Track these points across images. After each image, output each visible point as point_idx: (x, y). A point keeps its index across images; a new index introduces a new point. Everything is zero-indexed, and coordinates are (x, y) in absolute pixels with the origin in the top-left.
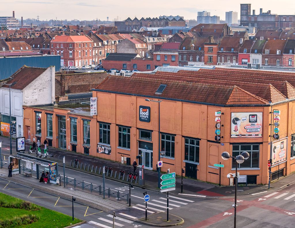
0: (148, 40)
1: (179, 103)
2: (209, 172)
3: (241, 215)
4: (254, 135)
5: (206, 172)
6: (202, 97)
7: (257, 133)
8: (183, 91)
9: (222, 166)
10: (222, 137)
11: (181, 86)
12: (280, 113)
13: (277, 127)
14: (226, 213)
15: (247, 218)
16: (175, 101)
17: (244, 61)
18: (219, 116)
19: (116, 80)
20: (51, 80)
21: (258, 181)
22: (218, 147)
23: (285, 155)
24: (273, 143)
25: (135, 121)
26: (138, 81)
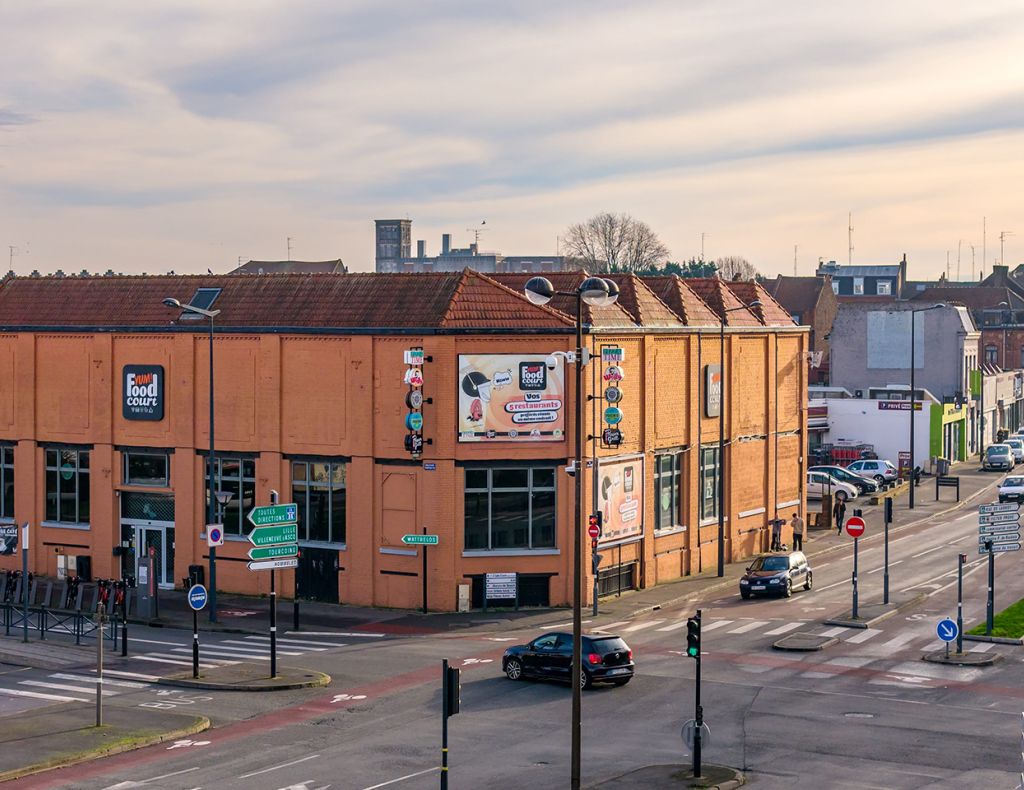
1: (271, 341)
2: (382, 572)
4: (538, 432)
5: (373, 571)
6: (351, 314)
7: (546, 427)
8: (281, 302)
9: (432, 540)
10: (430, 442)
11: (272, 286)
12: (623, 356)
13: (614, 405)
14: (470, 661)
16: (255, 336)
18: (416, 366)
19: (35, 290)
21: (556, 595)
22: (414, 478)
23: (636, 514)
24: (602, 464)
25: (109, 422)
26: (118, 284)
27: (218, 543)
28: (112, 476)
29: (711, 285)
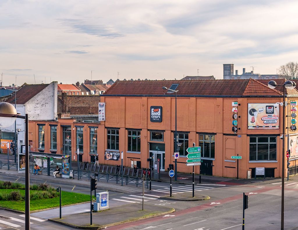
1: (193, 99)
2: (225, 167)
3: (267, 194)
4: (271, 126)
5: (223, 167)
6: (216, 91)
7: (274, 125)
8: (196, 88)
9: (240, 158)
10: (239, 129)
11: (193, 83)
12: (297, 104)
13: (294, 118)
14: (251, 193)
16: (188, 98)
18: (236, 107)
19: (125, 85)
20: (53, 96)
21: (276, 174)
22: (235, 139)
24: (290, 136)
25: (146, 123)
26: (149, 83)
27: (178, 158)
28: (147, 138)
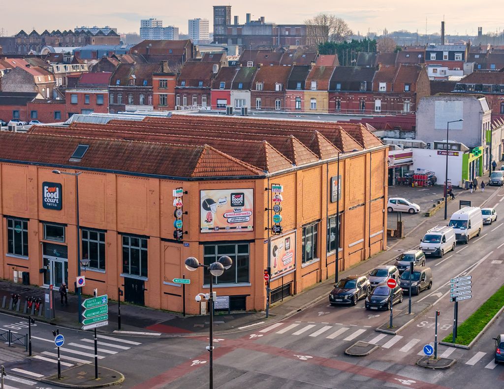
0: (55, 69)
1: (111, 177)
2: (165, 293)
3: (221, 364)
4: (240, 227)
5: (161, 292)
6: (149, 166)
7: (244, 225)
8: (117, 156)
9: (187, 282)
10: (186, 233)
11: (113, 147)
12: (282, 190)
14: (196, 362)
15: (231, 368)
16: (104, 173)
17: (220, 102)
18: (179, 197)
19: (2, 139)
21: (249, 305)
22: (179, 249)
23: (292, 260)
24: (272, 240)
25: (36, 209)
26: (40, 139)
28: (38, 234)
29: (337, 131)
